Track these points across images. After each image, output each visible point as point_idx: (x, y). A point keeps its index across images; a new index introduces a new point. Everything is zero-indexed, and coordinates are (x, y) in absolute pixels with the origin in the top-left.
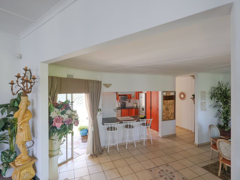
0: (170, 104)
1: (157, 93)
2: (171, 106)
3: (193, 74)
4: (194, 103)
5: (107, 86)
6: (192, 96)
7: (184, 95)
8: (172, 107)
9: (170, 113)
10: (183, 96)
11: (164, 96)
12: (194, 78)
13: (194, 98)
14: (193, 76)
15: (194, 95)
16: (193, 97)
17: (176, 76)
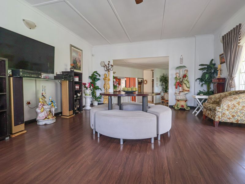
1: (134, 79)
3: (152, 69)
5: (114, 73)
10: (146, 82)
11: (139, 82)
17: (144, 70)
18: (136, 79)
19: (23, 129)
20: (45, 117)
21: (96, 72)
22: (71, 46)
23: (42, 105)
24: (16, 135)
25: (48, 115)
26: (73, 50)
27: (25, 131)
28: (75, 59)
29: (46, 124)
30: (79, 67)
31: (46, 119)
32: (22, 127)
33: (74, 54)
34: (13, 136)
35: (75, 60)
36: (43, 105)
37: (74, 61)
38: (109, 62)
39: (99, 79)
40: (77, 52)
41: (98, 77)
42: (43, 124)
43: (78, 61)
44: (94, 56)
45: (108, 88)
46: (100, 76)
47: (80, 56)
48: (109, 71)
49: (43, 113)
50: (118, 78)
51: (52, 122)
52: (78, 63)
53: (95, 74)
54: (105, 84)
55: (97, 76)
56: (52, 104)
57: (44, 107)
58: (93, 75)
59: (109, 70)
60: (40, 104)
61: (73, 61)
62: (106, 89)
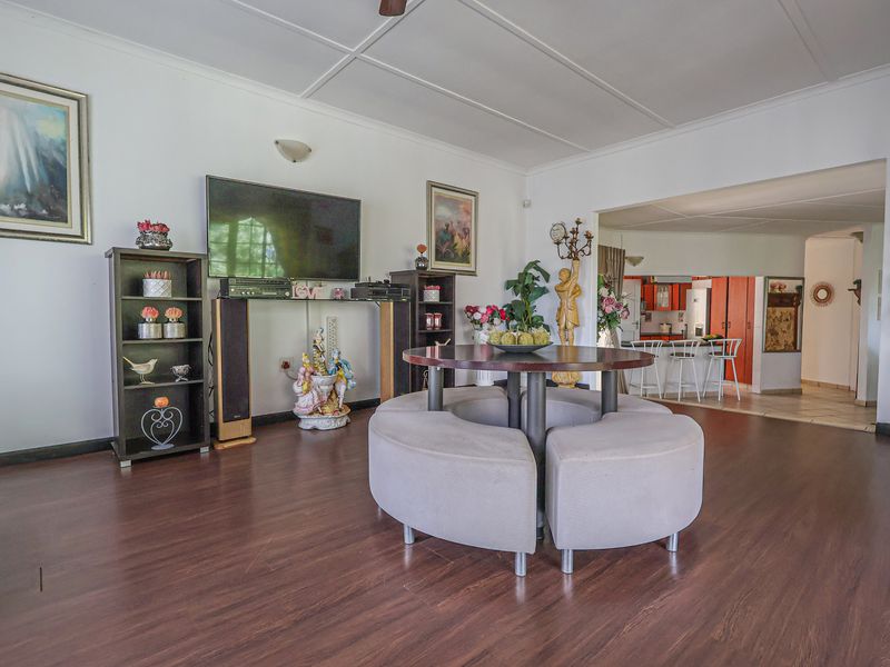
0: (784, 318)
1: (750, 282)
2: (784, 326)
3: (859, 230)
4: (859, 302)
5: (636, 261)
6: (855, 283)
7: (829, 290)
8: (789, 327)
9: (782, 342)
10: (826, 293)
11: (770, 295)
12: (862, 241)
13: (859, 288)
14: (859, 235)
15: (858, 282)
16: (855, 287)
17: (807, 237)
18: (759, 281)
19: (248, 433)
20: (311, 409)
21: (534, 265)
22: (432, 185)
23: (307, 374)
24: (227, 445)
25: (322, 404)
26: (439, 197)
27: (252, 440)
28: (448, 226)
29: (315, 430)
30: (460, 253)
31: (316, 416)
32: (243, 427)
33: (443, 212)
34: (219, 447)
35: (446, 231)
36: (312, 374)
37: (442, 234)
38: (578, 223)
39: (544, 291)
40: (454, 204)
41: (541, 283)
42: (309, 428)
43: (458, 231)
44: (529, 205)
45: (570, 325)
46: (547, 277)
47: (468, 213)
48: (576, 259)
49: (309, 396)
50: (656, 280)
51: (333, 425)
52: (457, 239)
53: (532, 271)
54: (559, 310)
55: (537, 279)
56: (341, 373)
57: (314, 379)
58: (524, 275)
59: (576, 253)
60: (302, 370)
61: (437, 233)
62: (563, 326)
